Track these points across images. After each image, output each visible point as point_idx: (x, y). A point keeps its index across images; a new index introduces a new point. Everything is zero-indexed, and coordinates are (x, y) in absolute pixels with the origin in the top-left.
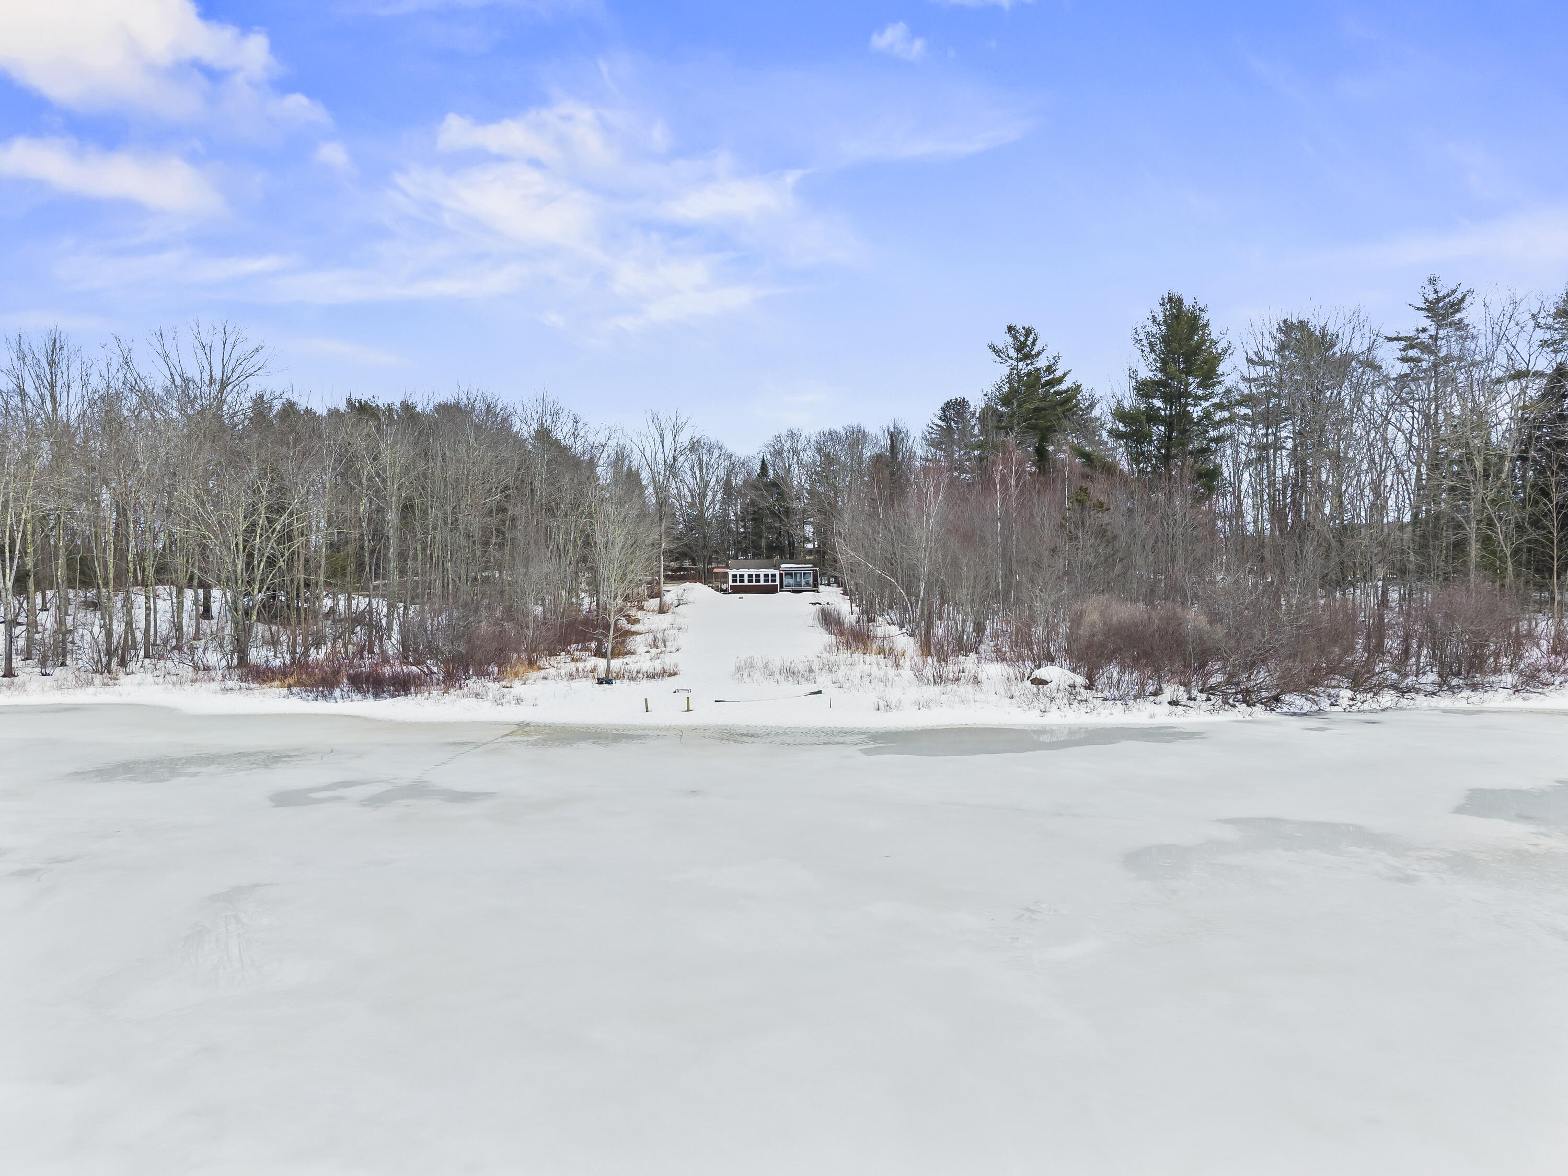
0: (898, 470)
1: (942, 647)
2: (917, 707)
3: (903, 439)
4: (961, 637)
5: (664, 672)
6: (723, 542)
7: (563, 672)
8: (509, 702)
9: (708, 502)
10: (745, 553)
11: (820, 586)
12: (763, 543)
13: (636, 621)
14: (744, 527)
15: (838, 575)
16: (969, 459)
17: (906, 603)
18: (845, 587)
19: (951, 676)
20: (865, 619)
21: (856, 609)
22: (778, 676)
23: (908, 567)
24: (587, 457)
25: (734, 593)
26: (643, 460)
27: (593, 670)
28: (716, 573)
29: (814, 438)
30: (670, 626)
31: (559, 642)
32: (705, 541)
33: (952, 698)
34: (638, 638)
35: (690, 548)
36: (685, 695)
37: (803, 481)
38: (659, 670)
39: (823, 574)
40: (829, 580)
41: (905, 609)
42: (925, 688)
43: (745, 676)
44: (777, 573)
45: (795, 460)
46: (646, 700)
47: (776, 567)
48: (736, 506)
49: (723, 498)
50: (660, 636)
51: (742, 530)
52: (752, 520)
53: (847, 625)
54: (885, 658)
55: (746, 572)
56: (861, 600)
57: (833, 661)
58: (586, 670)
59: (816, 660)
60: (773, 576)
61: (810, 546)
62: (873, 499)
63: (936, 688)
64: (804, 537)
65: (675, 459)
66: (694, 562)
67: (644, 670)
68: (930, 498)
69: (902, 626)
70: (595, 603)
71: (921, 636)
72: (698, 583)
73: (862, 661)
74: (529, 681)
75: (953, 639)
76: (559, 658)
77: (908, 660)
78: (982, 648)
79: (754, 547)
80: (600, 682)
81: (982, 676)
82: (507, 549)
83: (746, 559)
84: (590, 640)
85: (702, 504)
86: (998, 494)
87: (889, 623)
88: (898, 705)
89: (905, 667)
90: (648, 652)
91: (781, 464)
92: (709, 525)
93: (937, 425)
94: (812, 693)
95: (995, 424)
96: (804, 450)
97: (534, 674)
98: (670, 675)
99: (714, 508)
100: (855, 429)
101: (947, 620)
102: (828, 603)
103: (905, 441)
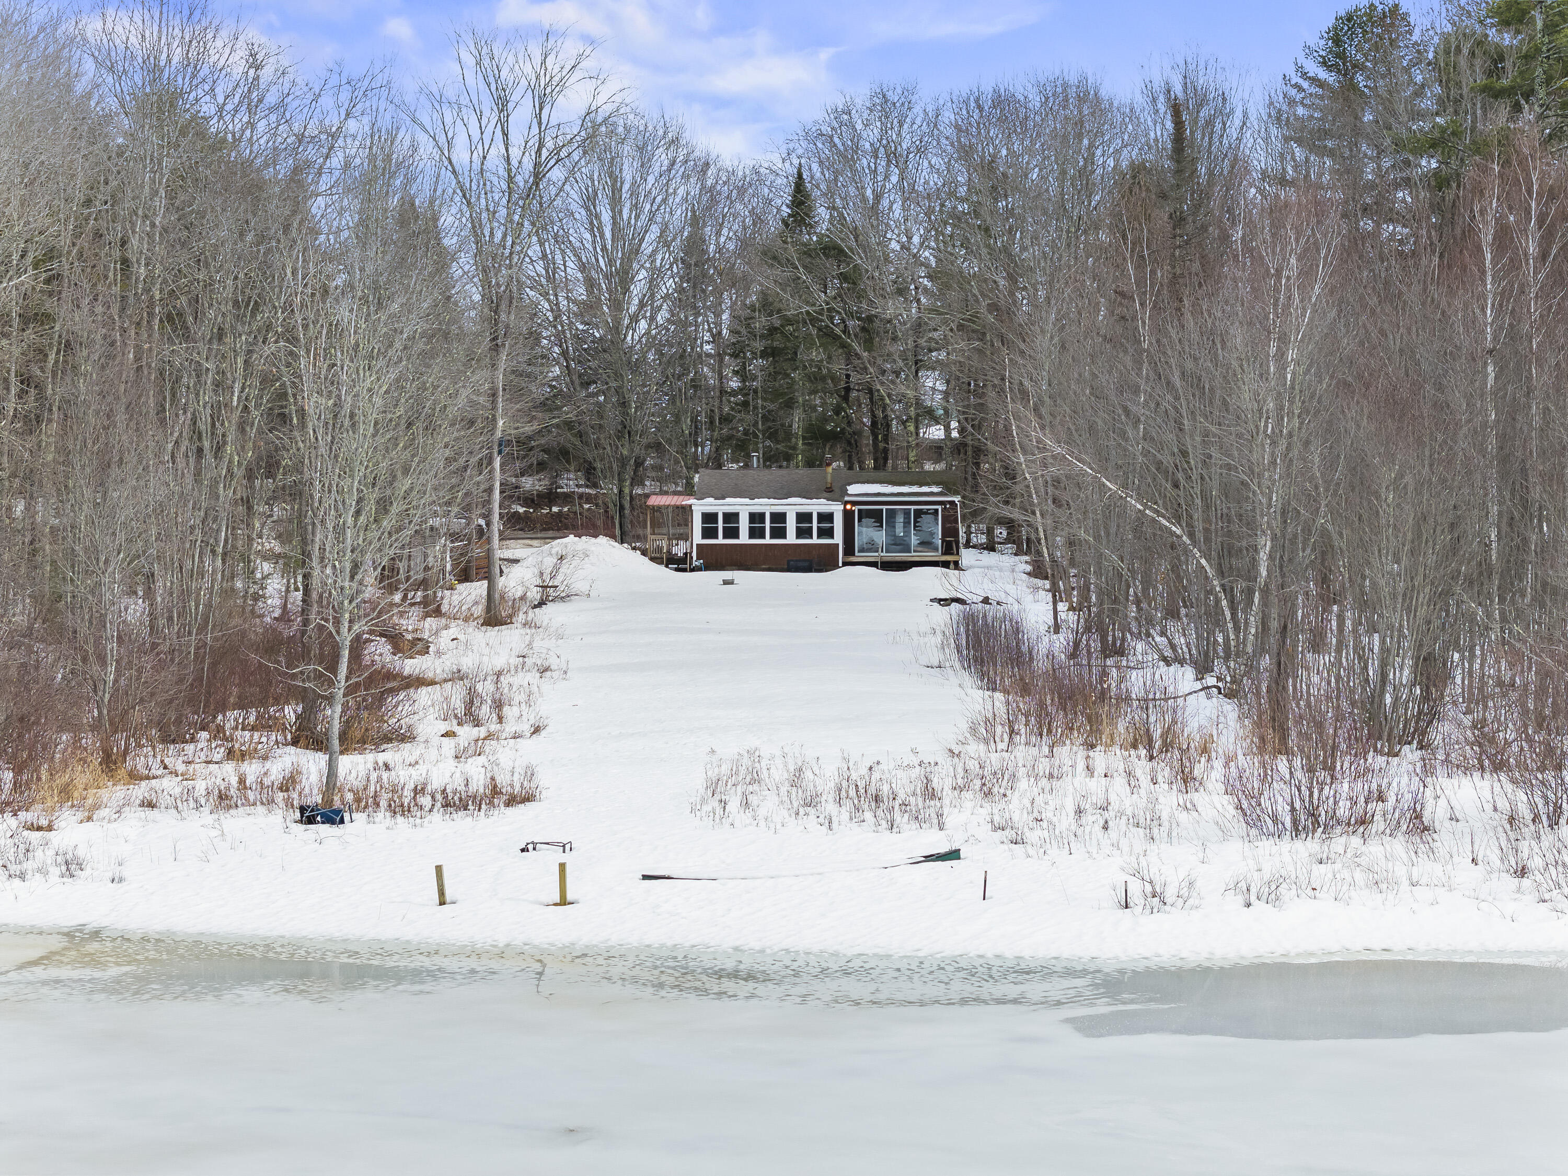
0: (1197, 207)
1: (1320, 726)
2: (1240, 899)
3: (1210, 123)
4: (1376, 699)
5: (495, 791)
6: (677, 419)
7: (201, 786)
8: (42, 871)
9: (636, 301)
10: (742, 449)
11: (963, 551)
12: (797, 421)
13: (420, 646)
14: (741, 373)
15: (1015, 514)
16: (1407, 182)
17: (1218, 601)
18: (1039, 553)
19: (1343, 810)
20: (1095, 645)
21: (1069, 618)
22: (830, 807)
23: (1226, 492)
24: (284, 168)
25: (708, 567)
26: (447, 175)
27: (289, 783)
28: (657, 509)
29: (948, 116)
30: (515, 661)
31: (192, 701)
32: (625, 414)
33: (1346, 874)
34: (423, 695)
35: (580, 435)
36: (555, 856)
37: (916, 240)
38: (479, 784)
39: (974, 515)
40: (990, 532)
41: (1214, 618)
42: (1266, 845)
43: (734, 805)
44: (837, 509)
45: (894, 179)
46: (439, 869)
47: (833, 492)
48: (718, 315)
49: (680, 290)
50: (485, 688)
51: (734, 384)
52: (764, 354)
53: (1041, 664)
54: (1151, 758)
55: (743, 507)
56: (1085, 591)
57: (996, 765)
58: (267, 782)
59: (946, 764)
60: (827, 518)
61: (936, 433)
62: (1122, 294)
63: (1298, 844)
64: (918, 403)
65: (538, 175)
66: (590, 473)
67: (436, 784)
68: (1288, 288)
69: (1203, 668)
70: (299, 595)
71: (1258, 694)
72: (603, 540)
73: (1081, 765)
74: (103, 813)
75: (1353, 704)
76: (190, 748)
77: (1218, 764)
78: (1440, 733)
79: (772, 435)
80: (308, 816)
81: (1435, 811)
82: (50, 430)
83: (747, 466)
84: (280, 701)
85: (617, 305)
86: (1489, 280)
87: (1164, 659)
88: (1184, 892)
89: (1210, 785)
90: (448, 734)
91: (852, 191)
92: (635, 367)
93: (1314, 80)
94: (929, 858)
95: (1481, 80)
96: (921, 151)
97: (113, 793)
98: (512, 801)
99: (653, 318)
100: (1072, 92)
101: (1339, 651)
102: (986, 601)
103: (1218, 126)
